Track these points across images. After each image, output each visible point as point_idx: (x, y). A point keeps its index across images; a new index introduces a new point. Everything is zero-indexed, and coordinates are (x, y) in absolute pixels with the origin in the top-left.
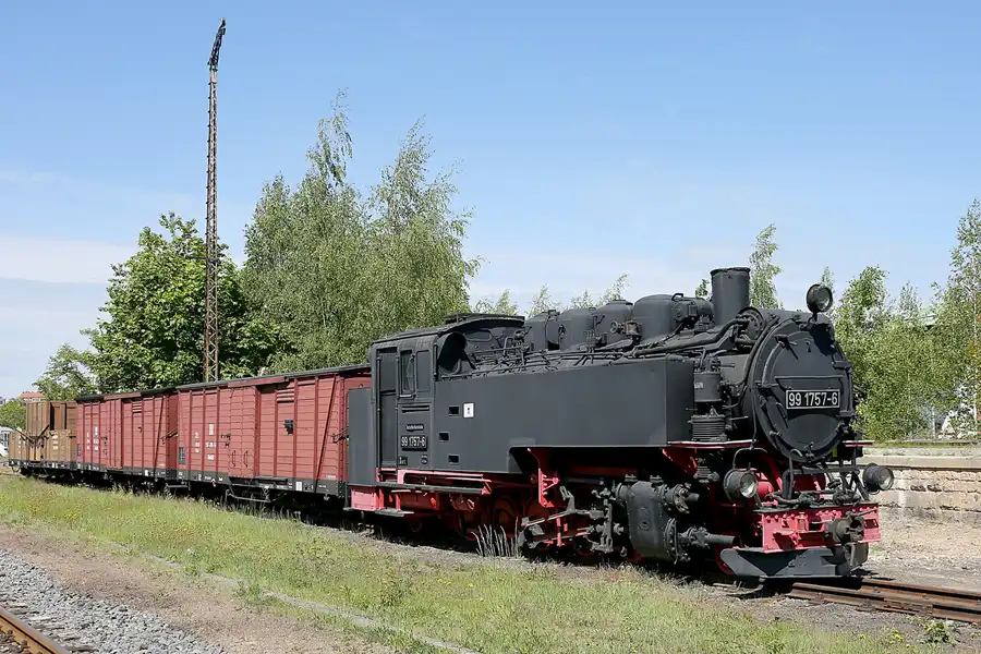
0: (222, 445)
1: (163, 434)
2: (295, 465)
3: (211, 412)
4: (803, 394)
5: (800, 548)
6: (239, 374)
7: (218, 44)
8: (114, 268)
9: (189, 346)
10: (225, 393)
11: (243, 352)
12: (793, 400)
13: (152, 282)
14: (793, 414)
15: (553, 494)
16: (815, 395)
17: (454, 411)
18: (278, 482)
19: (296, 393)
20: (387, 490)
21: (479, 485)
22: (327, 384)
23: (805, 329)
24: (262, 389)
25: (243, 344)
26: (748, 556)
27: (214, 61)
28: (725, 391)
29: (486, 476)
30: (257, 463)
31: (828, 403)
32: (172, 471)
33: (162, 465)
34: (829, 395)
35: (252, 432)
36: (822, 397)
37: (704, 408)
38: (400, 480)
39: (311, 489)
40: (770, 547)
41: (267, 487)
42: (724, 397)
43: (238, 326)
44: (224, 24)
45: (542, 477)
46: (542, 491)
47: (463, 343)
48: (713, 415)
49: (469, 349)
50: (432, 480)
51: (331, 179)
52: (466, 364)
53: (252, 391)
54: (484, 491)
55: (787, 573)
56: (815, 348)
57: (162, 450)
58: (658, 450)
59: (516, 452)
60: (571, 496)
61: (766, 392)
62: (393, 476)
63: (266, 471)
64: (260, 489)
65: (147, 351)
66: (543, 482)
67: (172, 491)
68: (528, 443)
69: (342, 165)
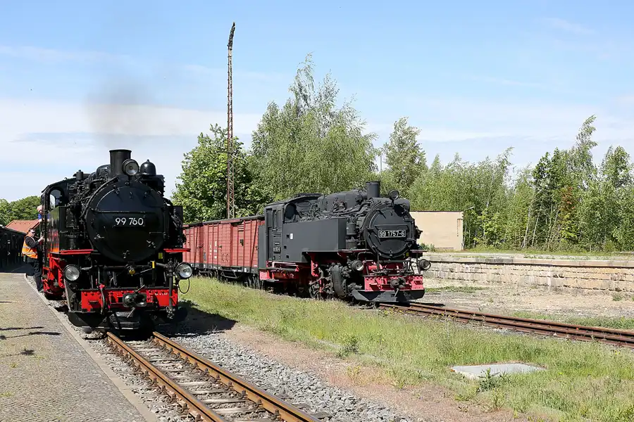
0: (219, 251)
1: (198, 246)
2: (244, 260)
3: (216, 234)
4: (387, 232)
5: (382, 290)
6: (247, 214)
7: (232, 36)
8: (184, 155)
9: (221, 199)
10: (220, 226)
11: (249, 202)
12: (382, 234)
13: (202, 165)
14: (383, 240)
15: (316, 271)
16: (393, 232)
17: (288, 236)
18: (238, 269)
19: (245, 226)
20: (269, 270)
21: (295, 267)
22: (254, 222)
23: (391, 206)
24: (233, 224)
25: (248, 198)
26: (361, 293)
27: (230, 44)
28: (357, 231)
29: (297, 264)
30: (231, 261)
31: (401, 235)
32: (201, 265)
33: (197, 261)
34: (400, 232)
35: (229, 245)
36: (396, 233)
37: (350, 237)
38: (273, 266)
39: (249, 272)
40: (368, 289)
41: (235, 271)
42: (357, 233)
43: (246, 188)
44: (234, 25)
45: (312, 264)
46: (312, 270)
47: (295, 207)
48: (353, 239)
49: (298, 209)
50: (284, 266)
51: (302, 102)
52: (297, 216)
53: (229, 226)
54: (296, 270)
55: (376, 300)
56: (394, 213)
57: (198, 254)
58: (336, 253)
59: (304, 253)
60: (322, 271)
61: (371, 231)
62: (270, 264)
63: (234, 264)
64: (232, 272)
65: (199, 202)
66: (313, 266)
67: (201, 274)
68: (306, 250)
69: (308, 94)
